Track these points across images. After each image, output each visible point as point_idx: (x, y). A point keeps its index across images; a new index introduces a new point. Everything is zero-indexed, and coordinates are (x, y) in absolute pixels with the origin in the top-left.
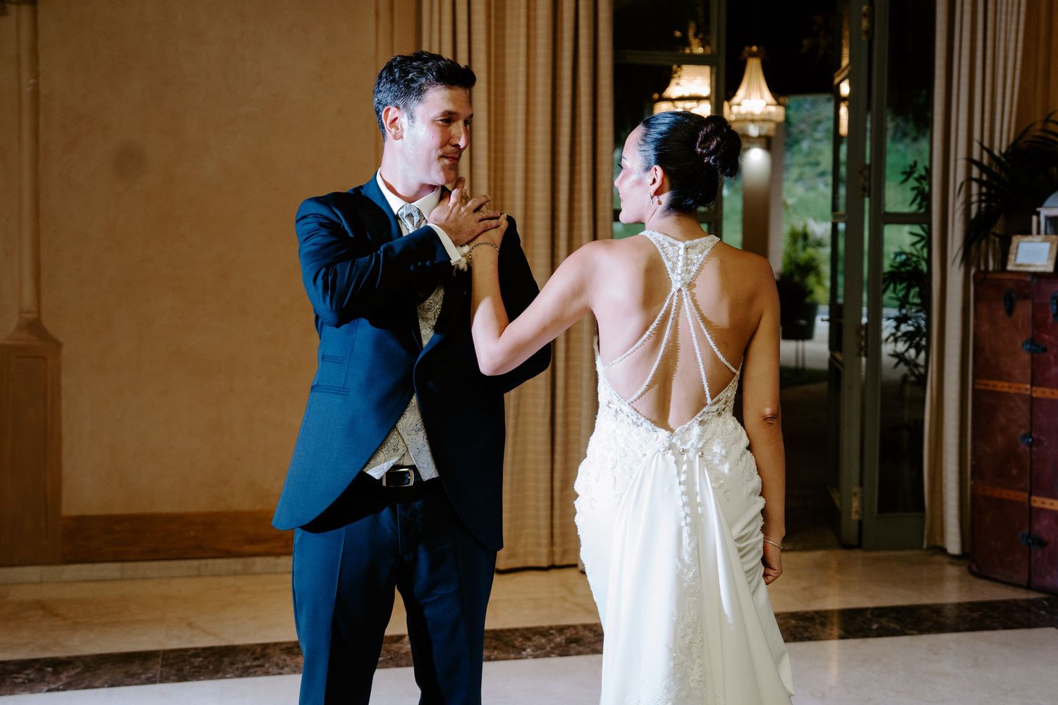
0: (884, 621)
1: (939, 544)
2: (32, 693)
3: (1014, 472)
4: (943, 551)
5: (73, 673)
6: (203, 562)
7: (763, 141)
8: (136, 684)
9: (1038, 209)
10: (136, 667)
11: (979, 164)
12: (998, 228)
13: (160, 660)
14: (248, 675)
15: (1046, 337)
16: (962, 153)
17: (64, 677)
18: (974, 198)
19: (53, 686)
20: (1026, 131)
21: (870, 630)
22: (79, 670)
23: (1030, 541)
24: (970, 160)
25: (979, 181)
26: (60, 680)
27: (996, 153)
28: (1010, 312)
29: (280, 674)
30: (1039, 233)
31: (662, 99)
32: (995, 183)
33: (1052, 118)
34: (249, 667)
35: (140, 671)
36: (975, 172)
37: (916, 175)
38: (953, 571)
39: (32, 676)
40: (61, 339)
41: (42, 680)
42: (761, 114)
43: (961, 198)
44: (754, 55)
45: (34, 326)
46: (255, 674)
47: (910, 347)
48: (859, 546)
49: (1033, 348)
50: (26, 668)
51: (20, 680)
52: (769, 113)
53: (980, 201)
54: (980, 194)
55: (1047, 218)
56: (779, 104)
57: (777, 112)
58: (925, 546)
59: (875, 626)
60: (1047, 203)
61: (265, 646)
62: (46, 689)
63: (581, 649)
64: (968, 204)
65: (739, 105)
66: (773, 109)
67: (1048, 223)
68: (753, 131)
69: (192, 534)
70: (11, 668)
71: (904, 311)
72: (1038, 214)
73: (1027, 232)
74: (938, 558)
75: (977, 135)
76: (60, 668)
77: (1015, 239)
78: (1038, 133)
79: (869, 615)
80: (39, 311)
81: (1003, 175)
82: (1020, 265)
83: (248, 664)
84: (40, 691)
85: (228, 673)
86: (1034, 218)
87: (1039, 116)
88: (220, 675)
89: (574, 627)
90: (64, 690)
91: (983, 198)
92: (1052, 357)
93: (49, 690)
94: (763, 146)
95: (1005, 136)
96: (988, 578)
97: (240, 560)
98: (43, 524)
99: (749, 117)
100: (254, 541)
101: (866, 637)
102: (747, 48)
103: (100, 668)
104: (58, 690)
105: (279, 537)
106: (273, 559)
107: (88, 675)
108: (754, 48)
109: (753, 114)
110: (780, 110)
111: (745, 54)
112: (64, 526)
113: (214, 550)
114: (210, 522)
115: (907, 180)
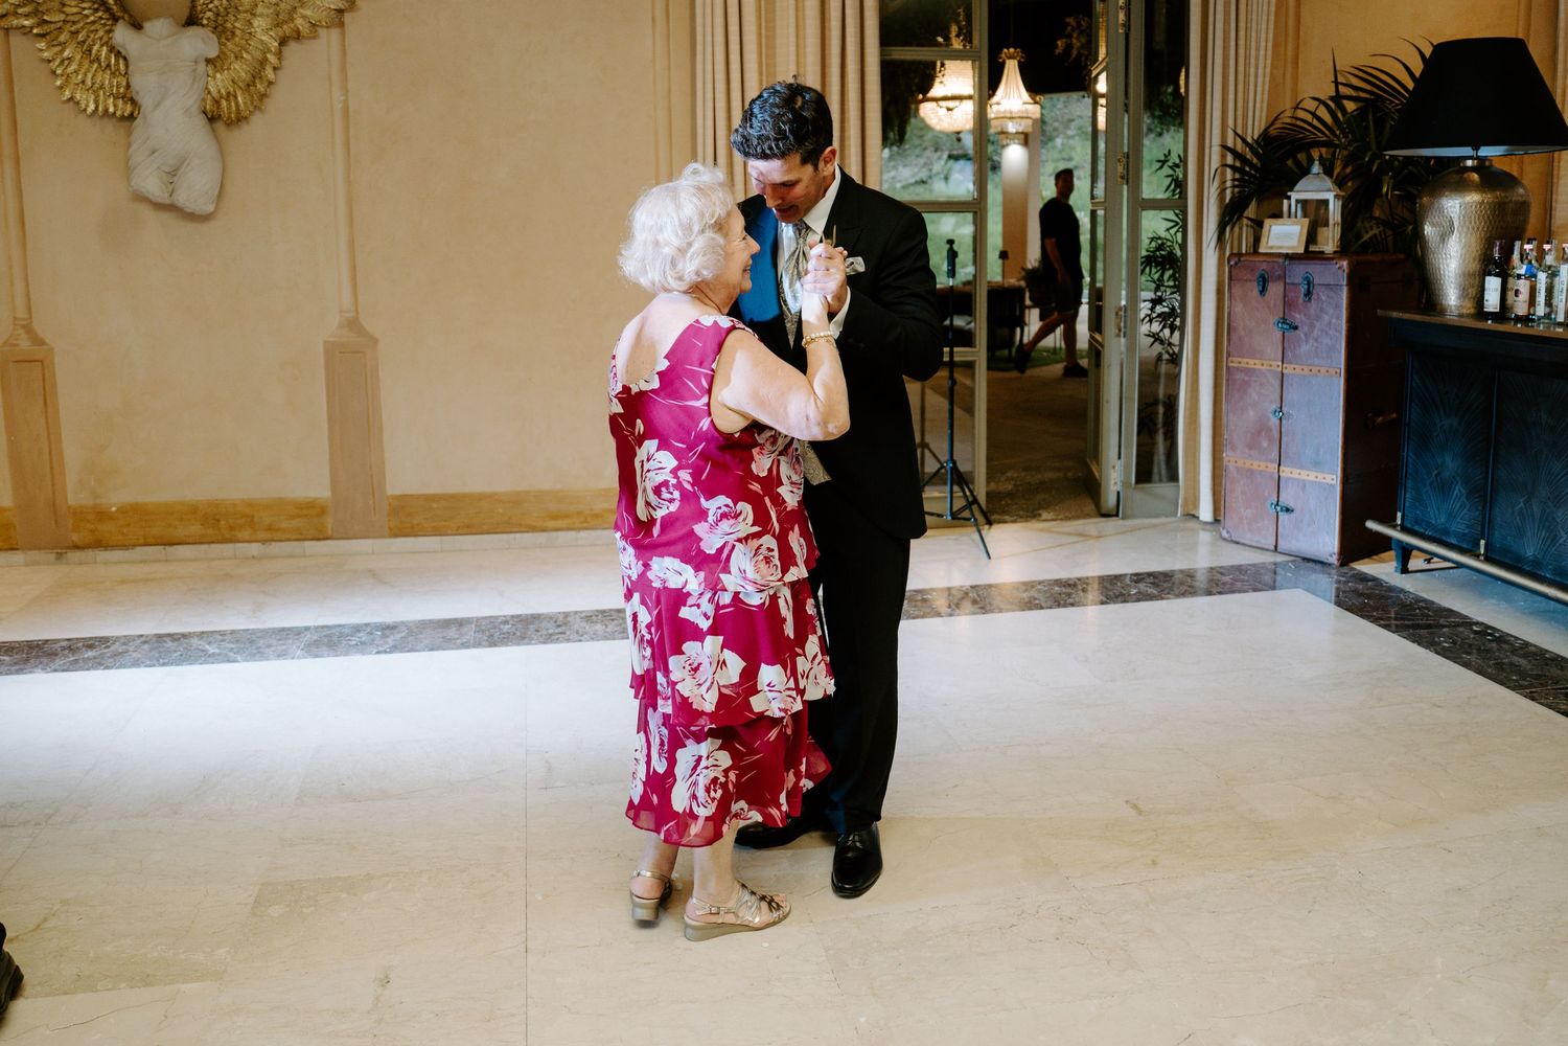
0: (1142, 586)
1: (1192, 513)
2: (364, 654)
3: (1265, 444)
4: (1195, 517)
5: (398, 636)
6: (512, 535)
7: (1022, 136)
8: (452, 649)
9: (1289, 194)
10: (452, 632)
11: (1233, 151)
12: (1251, 211)
13: (473, 626)
14: (551, 642)
15: (1298, 316)
16: (1216, 140)
17: (390, 641)
18: (1229, 184)
19: (381, 649)
20: (1276, 119)
21: (1129, 595)
22: (403, 635)
23: (1279, 509)
24: (1224, 147)
25: (1232, 167)
26: (387, 643)
27: (1249, 140)
28: (1263, 291)
29: (580, 641)
30: (1289, 216)
32: (1247, 169)
33: (1302, 105)
34: (551, 635)
35: (457, 636)
36: (1230, 159)
37: (1170, 164)
38: (1205, 536)
39: (363, 639)
40: (377, 336)
41: (372, 643)
42: (1019, 111)
43: (1216, 183)
44: (1011, 57)
45: (353, 324)
46: (557, 641)
47: (1164, 327)
48: (1117, 515)
49: (1285, 326)
50: (359, 631)
51: (353, 643)
52: (1027, 111)
53: (1234, 187)
54: (1233, 180)
55: (1297, 201)
56: (1036, 103)
57: (1035, 111)
58: (1179, 514)
59: (1134, 591)
60: (1296, 188)
61: (567, 615)
62: (375, 651)
64: (1222, 192)
65: (998, 104)
66: (1032, 108)
67: (1299, 206)
68: (1012, 128)
69: (501, 511)
70: (347, 631)
71: (1159, 294)
72: (1289, 198)
73: (1278, 215)
74: (1192, 524)
75: (1231, 123)
76: (387, 632)
77: (1268, 222)
78: (1288, 121)
79: (1128, 581)
80: (357, 310)
81: (1255, 161)
82: (1271, 248)
83: (551, 631)
84: (370, 653)
85: (533, 639)
86: (1285, 201)
87: (1288, 105)
88: (526, 641)
90: (390, 652)
91: (1236, 183)
92: (1302, 336)
93: (378, 653)
94: (1022, 142)
95: (1256, 124)
96: (1238, 543)
97: (545, 534)
98: (371, 502)
99: (1009, 115)
100: (555, 517)
101: (1125, 601)
102: (1005, 50)
103: (421, 633)
104: (386, 652)
105: (579, 513)
106: (573, 533)
107: (411, 638)
108: (1012, 50)
109: (1011, 113)
110: (1038, 107)
111: (1003, 55)
112: (390, 505)
113: (520, 525)
114: (517, 500)
115: (1161, 167)
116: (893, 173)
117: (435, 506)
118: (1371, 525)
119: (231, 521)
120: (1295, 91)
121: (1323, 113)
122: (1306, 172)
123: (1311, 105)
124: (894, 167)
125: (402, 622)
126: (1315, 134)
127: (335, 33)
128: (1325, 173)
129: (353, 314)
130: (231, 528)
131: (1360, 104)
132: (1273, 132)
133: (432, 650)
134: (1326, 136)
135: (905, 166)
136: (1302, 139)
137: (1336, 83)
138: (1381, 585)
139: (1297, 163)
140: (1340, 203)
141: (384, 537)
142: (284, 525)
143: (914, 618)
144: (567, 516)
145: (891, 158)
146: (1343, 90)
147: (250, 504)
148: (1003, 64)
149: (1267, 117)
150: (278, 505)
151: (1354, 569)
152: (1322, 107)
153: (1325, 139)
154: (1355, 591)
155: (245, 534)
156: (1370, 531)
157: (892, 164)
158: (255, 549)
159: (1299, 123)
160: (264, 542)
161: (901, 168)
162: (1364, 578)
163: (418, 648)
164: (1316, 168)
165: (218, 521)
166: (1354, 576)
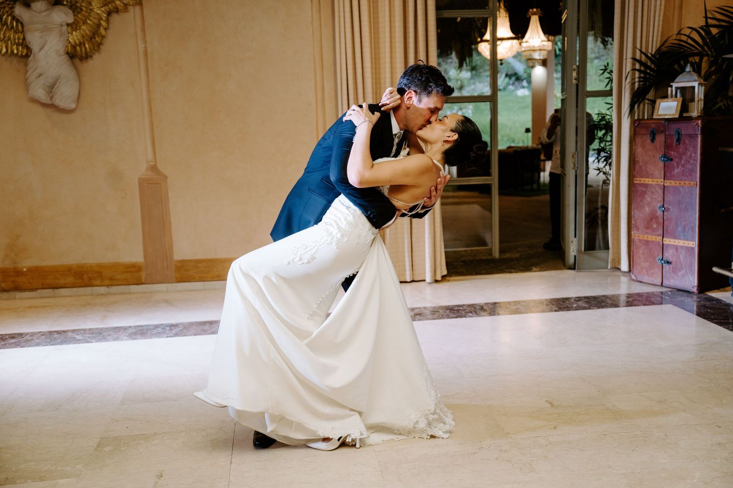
0: (580, 303)
1: (618, 267)
2: (159, 338)
3: (655, 226)
4: (619, 269)
5: (178, 329)
7: (542, 61)
8: (206, 334)
9: (671, 84)
10: (207, 327)
11: (640, 62)
12: (650, 95)
15: (673, 153)
16: (630, 55)
17: (174, 332)
18: (637, 80)
19: (169, 335)
20: (666, 41)
21: (572, 307)
22: (181, 328)
23: (663, 262)
24: (634, 59)
25: (639, 71)
26: (172, 332)
27: (649, 55)
28: (653, 140)
30: (672, 97)
31: (482, 41)
32: (648, 71)
33: (682, 32)
35: (208, 329)
36: (637, 66)
37: (608, 71)
38: (624, 279)
39: (160, 331)
40: (167, 175)
41: (164, 333)
42: (539, 46)
43: (629, 80)
44: (534, 14)
45: (154, 168)
47: (606, 165)
48: (574, 269)
49: (665, 159)
50: (157, 327)
51: (155, 333)
52: (544, 45)
53: (639, 82)
54: (639, 78)
55: (677, 88)
56: (549, 40)
57: (548, 45)
58: (609, 268)
59: (575, 306)
60: (677, 80)
63: (421, 318)
64: (633, 84)
65: (526, 42)
66: (546, 43)
67: (678, 91)
68: (537, 56)
70: (151, 327)
72: (671, 86)
73: (665, 97)
74: (618, 273)
75: (638, 46)
76: (172, 328)
77: (658, 101)
78: (673, 42)
79: (573, 300)
81: (653, 66)
82: (660, 115)
84: (163, 337)
86: (669, 89)
87: (675, 32)
89: (419, 308)
90: (173, 337)
91: (641, 79)
92: (675, 164)
93: (167, 337)
94: (541, 64)
95: (654, 44)
96: (641, 282)
98: (165, 264)
99: (533, 49)
101: (569, 310)
102: (531, 10)
103: (190, 328)
104: (171, 337)
107: (185, 330)
108: (535, 10)
109: (534, 47)
110: (550, 44)
111: (530, 13)
112: (176, 265)
115: (603, 73)
116: (473, 87)
117: (200, 265)
118: (715, 269)
119: (90, 275)
120: (680, 23)
121: (695, 36)
122: (682, 70)
123: (687, 31)
124: (474, 84)
125: (181, 323)
126: (691, 49)
128: (694, 71)
130: (90, 279)
131: (721, 30)
132: (664, 49)
133: (195, 335)
134: (698, 50)
135: (480, 82)
136: (683, 52)
137: (706, 17)
138: (721, 303)
139: (680, 65)
140: (703, 88)
141: (172, 282)
142: (119, 277)
143: (451, 318)
145: (472, 78)
146: (710, 21)
147: (100, 266)
148: (530, 18)
149: (661, 40)
150: (115, 266)
151: (707, 295)
152: (694, 32)
153: (697, 51)
154: (705, 306)
155: (98, 282)
156: (715, 273)
157: (472, 81)
158: (103, 290)
159: (682, 43)
160: (108, 286)
161: (477, 84)
162: (712, 299)
163: (189, 334)
164: (688, 69)
165: (83, 275)
166: (706, 298)
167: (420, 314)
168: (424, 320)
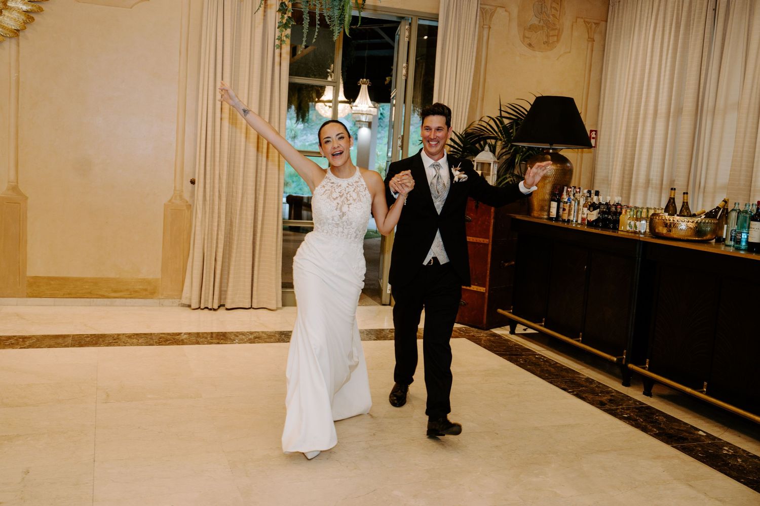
2: (13, 348)
5: (31, 342)
6: (92, 299)
7: (368, 123)
8: (60, 347)
10: (60, 341)
13: (71, 338)
14: (111, 346)
15: (473, 215)
17: (27, 343)
19: (22, 347)
20: (470, 125)
22: (34, 341)
26: (25, 344)
27: (458, 134)
29: (125, 346)
31: (319, 101)
32: (457, 147)
33: (483, 119)
34: (111, 343)
35: (62, 342)
39: (13, 342)
40: (28, 196)
41: (18, 344)
42: (366, 111)
44: (364, 83)
45: (15, 189)
46: (114, 345)
50: (10, 339)
51: (8, 344)
52: (370, 110)
55: (478, 163)
56: (375, 107)
57: (374, 111)
60: (478, 156)
61: (119, 335)
62: (19, 347)
63: (260, 341)
65: (356, 106)
66: (372, 109)
67: (479, 165)
68: (363, 118)
69: (87, 287)
70: (4, 338)
76: (26, 340)
78: (476, 126)
79: (388, 332)
80: (17, 182)
81: (460, 143)
83: (111, 341)
84: (17, 348)
85: (101, 344)
87: (478, 118)
88: (98, 345)
89: (258, 332)
90: (28, 348)
92: (474, 224)
94: (367, 126)
95: (462, 126)
97: (109, 299)
98: (18, 280)
99: (361, 112)
100: (115, 292)
101: (385, 340)
102: (361, 80)
103: (44, 340)
104: (25, 348)
105: (127, 290)
106: (124, 300)
107: (38, 342)
108: (365, 80)
109: (362, 111)
110: (376, 109)
111: (360, 82)
112: (29, 281)
113: (97, 294)
114: (95, 282)
115: (421, 143)
116: (305, 137)
117: (52, 283)
118: (500, 311)
120: (481, 112)
121: (492, 123)
122: (483, 150)
123: (487, 119)
124: (306, 134)
125: (34, 336)
126: (488, 133)
127: (14, 41)
128: (491, 151)
129: (16, 184)
131: (511, 121)
132: (470, 131)
133: (49, 347)
134: (494, 135)
135: (311, 134)
136: (483, 135)
137: (501, 110)
138: (502, 338)
139: (480, 145)
140: (497, 165)
141: (23, 297)
143: (286, 342)
144: (121, 291)
145: (304, 129)
146: (504, 114)
148: (360, 86)
149: (467, 123)
151: (491, 331)
152: (492, 120)
153: (493, 136)
154: (490, 340)
156: (499, 314)
157: (304, 132)
159: (482, 128)
161: (309, 135)
162: (495, 335)
163: (42, 346)
164: (487, 148)
166: (491, 334)
167: (258, 338)
168: (262, 343)
